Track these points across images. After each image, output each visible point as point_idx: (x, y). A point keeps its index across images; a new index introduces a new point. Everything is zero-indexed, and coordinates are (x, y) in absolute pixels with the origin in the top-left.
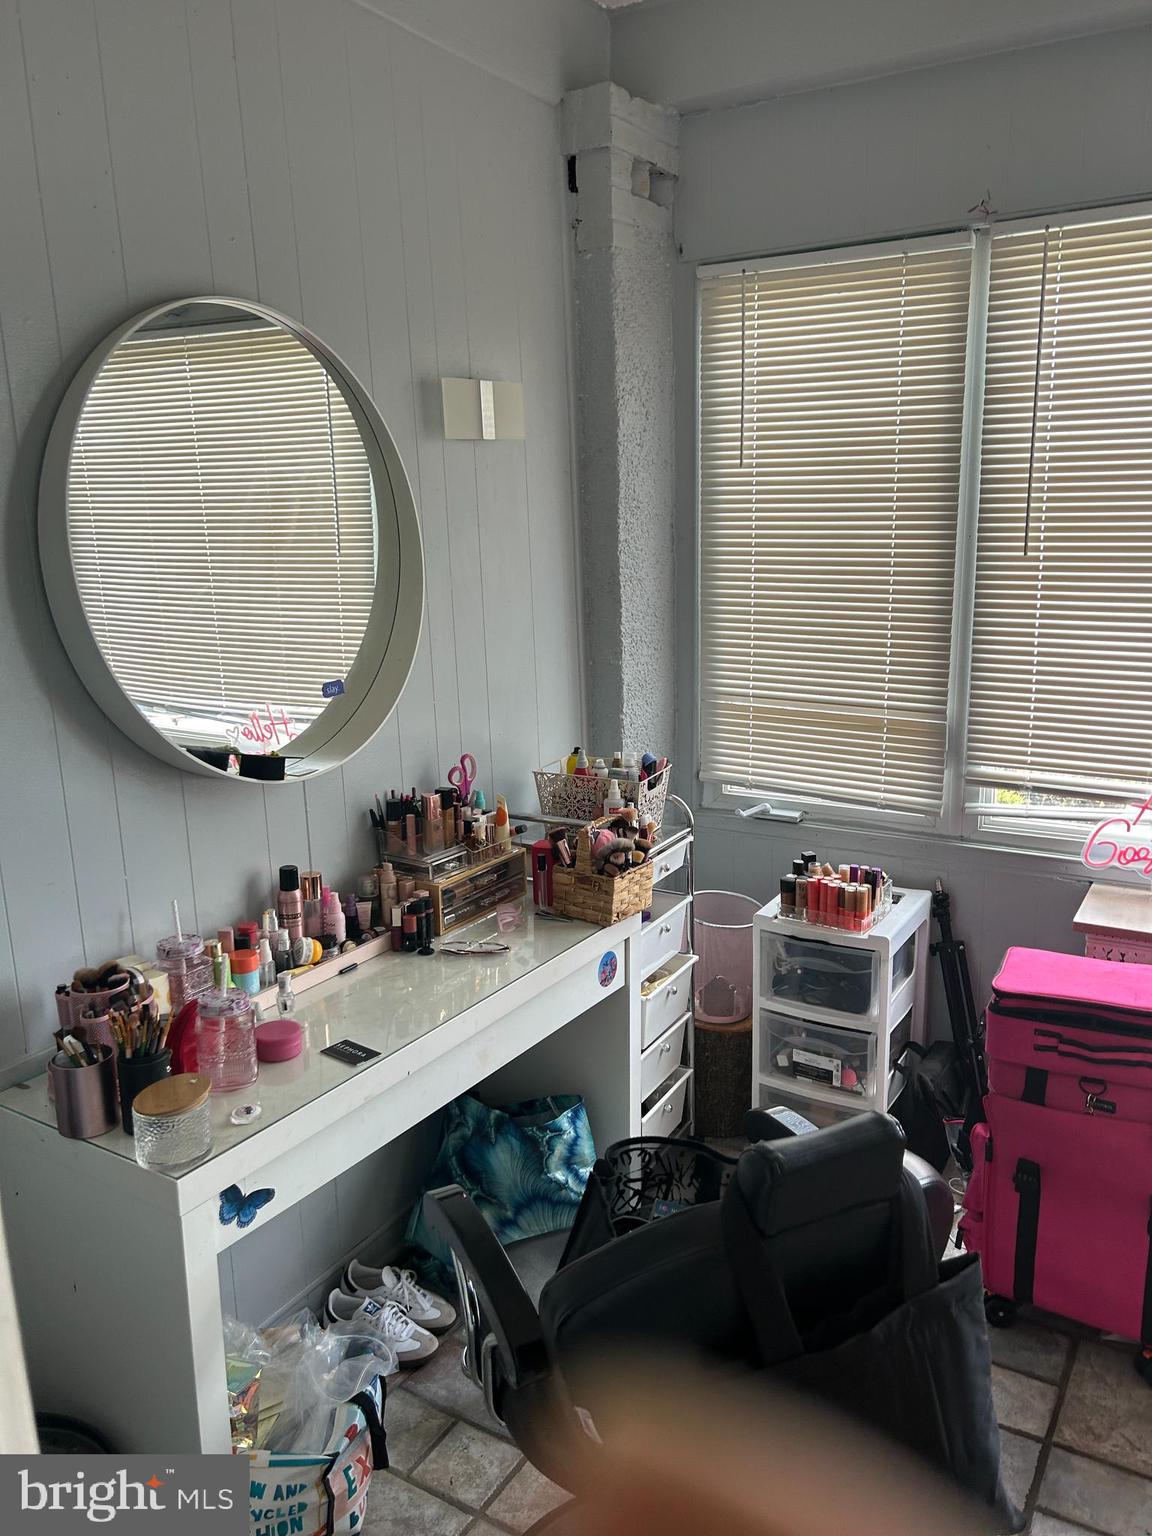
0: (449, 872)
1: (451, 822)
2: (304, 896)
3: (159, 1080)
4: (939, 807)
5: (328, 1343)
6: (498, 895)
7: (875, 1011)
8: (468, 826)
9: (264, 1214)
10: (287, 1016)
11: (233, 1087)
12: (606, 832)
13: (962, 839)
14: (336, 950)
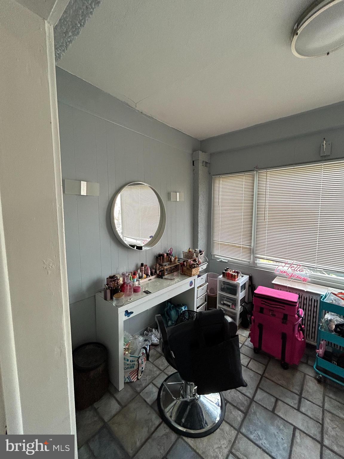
0: (167, 266)
1: (168, 258)
2: (144, 268)
3: (118, 293)
4: (250, 261)
5: (141, 339)
6: (175, 270)
7: (237, 295)
8: (171, 259)
9: (132, 316)
10: (139, 286)
11: (129, 295)
12: (192, 261)
13: (254, 267)
14: (148, 276)
